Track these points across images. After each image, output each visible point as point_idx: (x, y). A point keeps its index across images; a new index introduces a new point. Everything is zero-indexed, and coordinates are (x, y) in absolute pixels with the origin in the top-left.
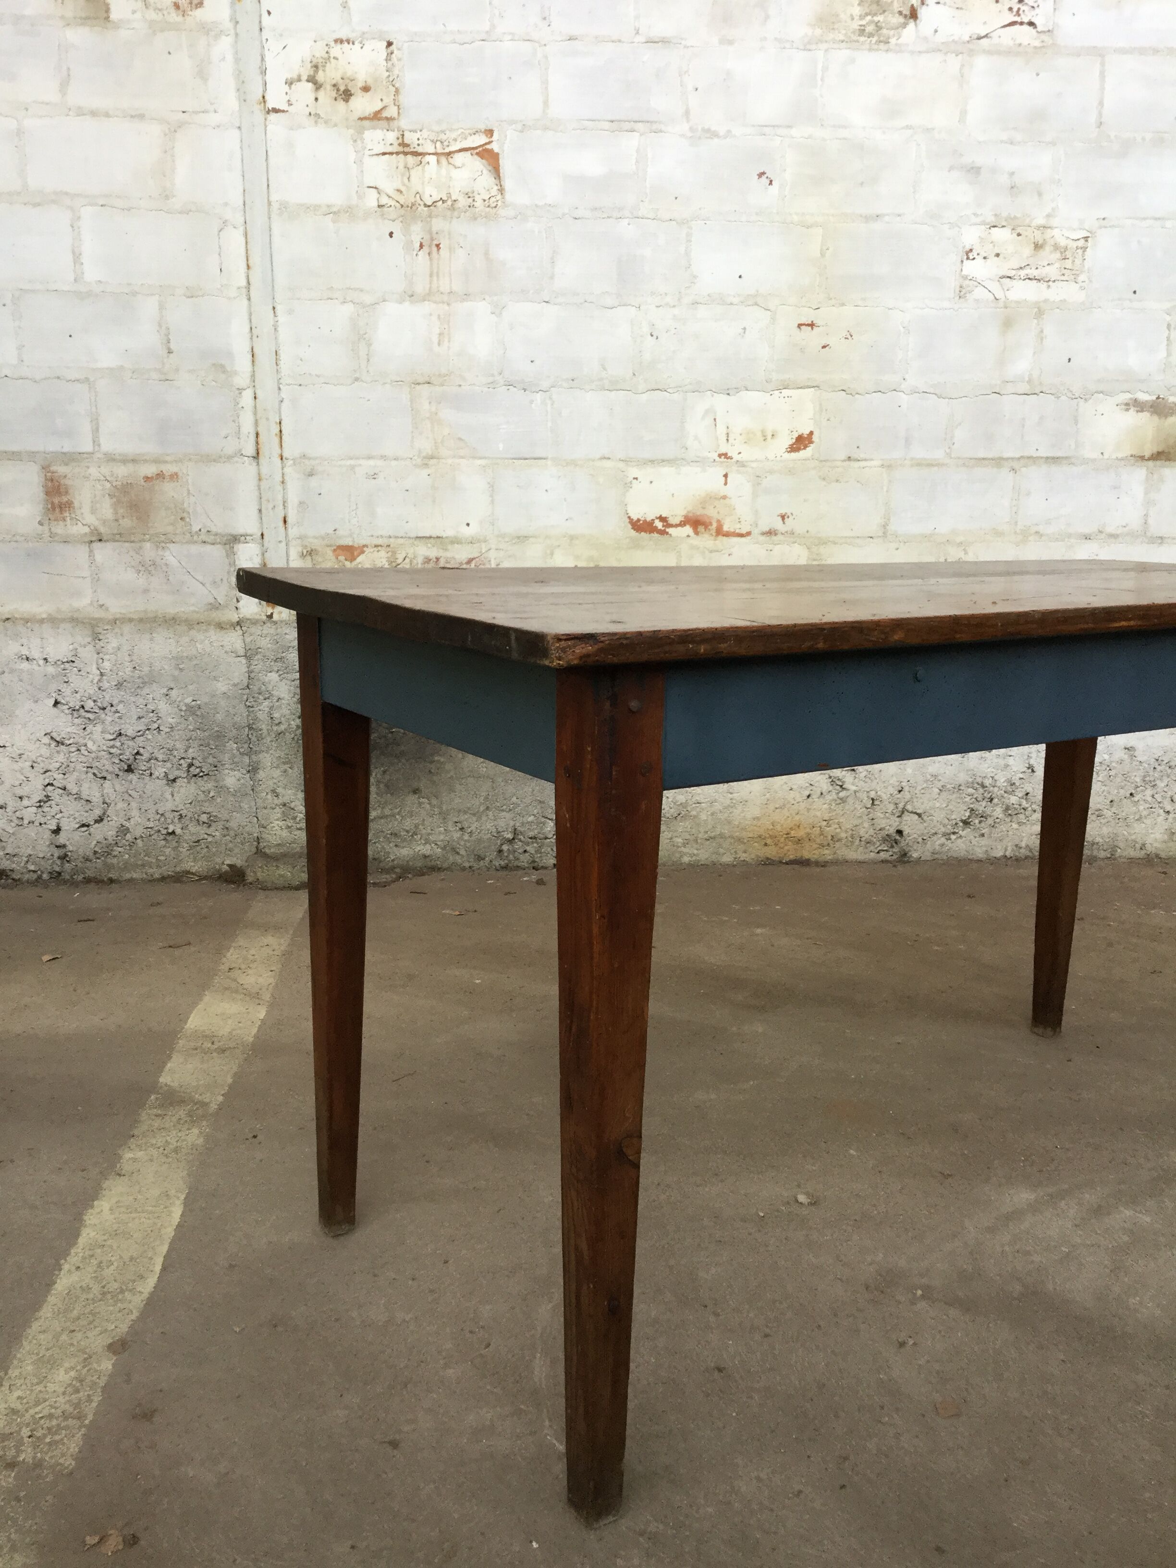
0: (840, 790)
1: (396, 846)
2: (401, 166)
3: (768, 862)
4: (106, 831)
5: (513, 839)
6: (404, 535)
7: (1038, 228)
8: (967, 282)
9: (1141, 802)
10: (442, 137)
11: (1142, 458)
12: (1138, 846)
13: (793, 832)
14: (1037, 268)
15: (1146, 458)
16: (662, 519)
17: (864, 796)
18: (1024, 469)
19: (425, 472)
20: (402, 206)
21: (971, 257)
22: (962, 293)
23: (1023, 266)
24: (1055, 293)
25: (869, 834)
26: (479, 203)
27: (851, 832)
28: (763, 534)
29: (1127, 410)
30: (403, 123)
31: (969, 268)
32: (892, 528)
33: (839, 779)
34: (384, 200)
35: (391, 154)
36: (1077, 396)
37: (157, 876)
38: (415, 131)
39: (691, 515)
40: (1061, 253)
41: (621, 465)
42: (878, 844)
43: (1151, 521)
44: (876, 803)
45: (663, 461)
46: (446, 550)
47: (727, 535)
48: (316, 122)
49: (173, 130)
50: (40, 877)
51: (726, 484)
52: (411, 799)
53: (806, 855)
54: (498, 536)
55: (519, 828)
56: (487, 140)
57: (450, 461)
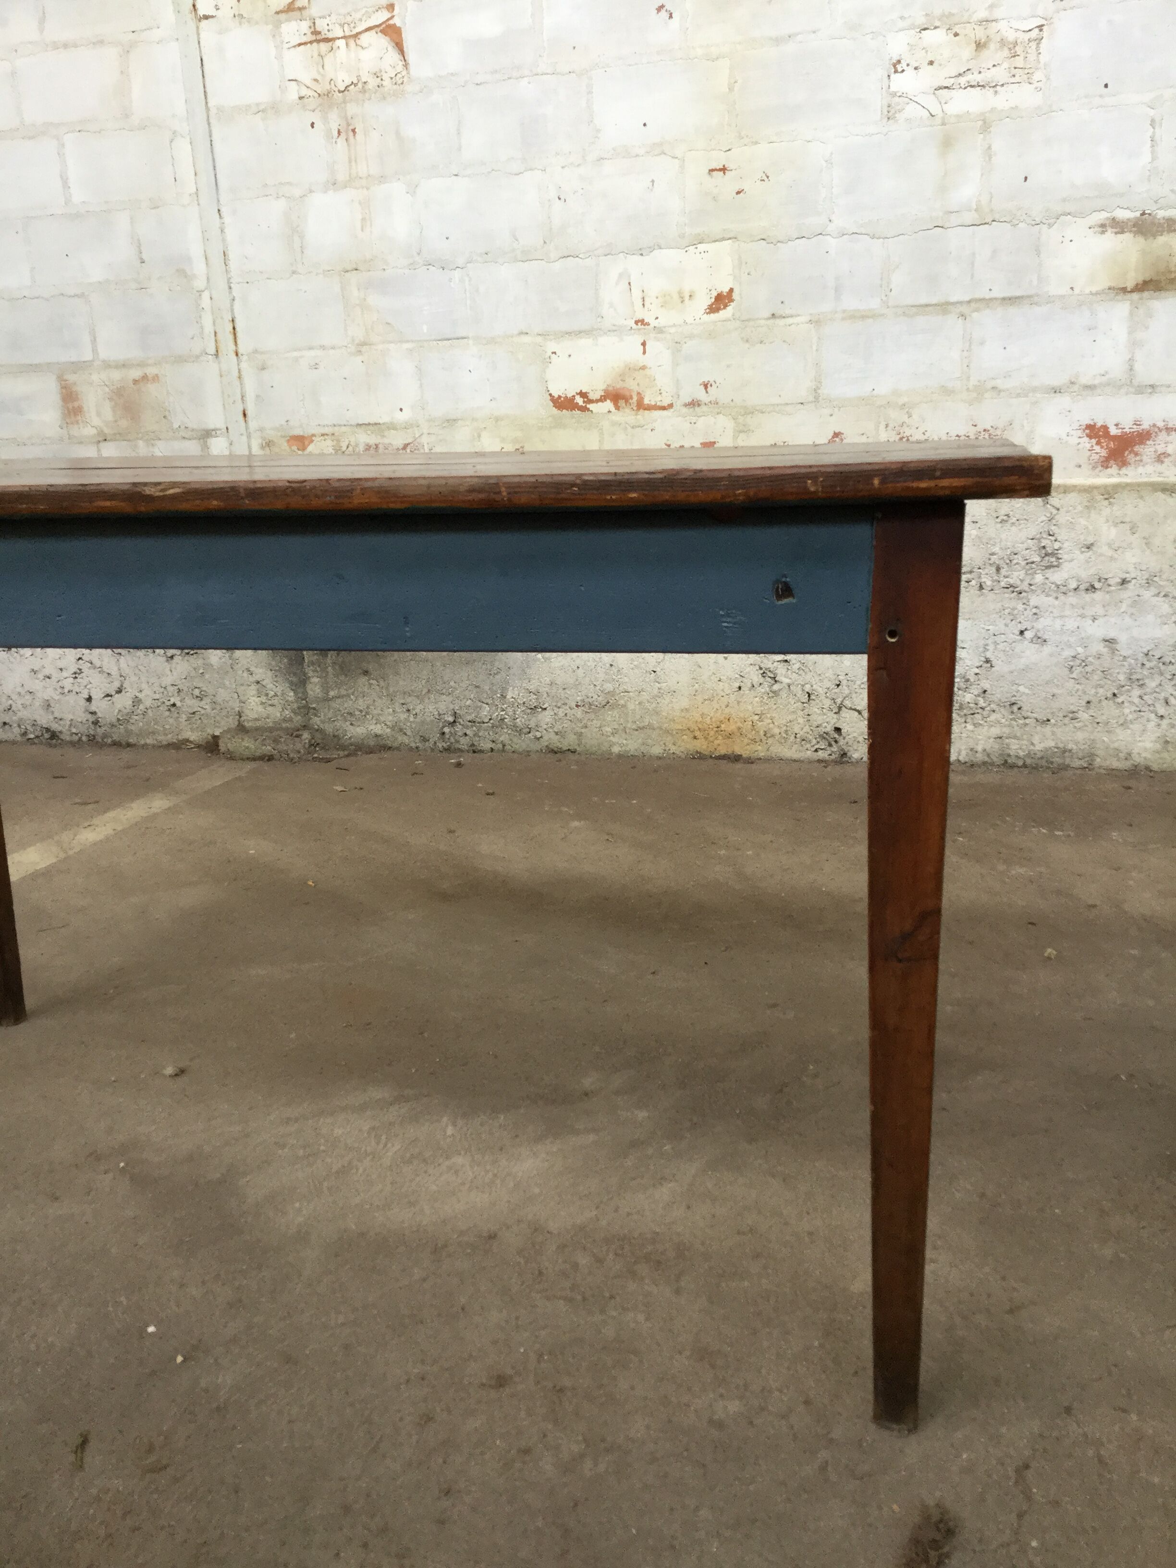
0: (773, 682)
1: (352, 724)
2: (315, 54)
3: (700, 757)
4: (123, 702)
5: (454, 722)
6: (346, 423)
7: (981, 22)
8: (897, 99)
9: (1126, 704)
10: (349, 19)
11: (1124, 290)
12: (1122, 755)
13: (723, 726)
14: (980, 72)
15: (1129, 289)
16: (583, 395)
17: (798, 690)
18: (975, 315)
19: (359, 359)
20: (319, 95)
21: (900, 70)
22: (890, 114)
23: (962, 72)
24: (1002, 100)
25: (805, 730)
26: (387, 83)
27: (785, 728)
28: (686, 405)
29: (1103, 232)
30: (314, 11)
31: (899, 82)
32: (824, 391)
33: (770, 671)
34: (304, 92)
35: (305, 44)
36: (1038, 220)
37: (165, 743)
38: (324, 17)
39: (611, 389)
40: (1010, 49)
41: (539, 339)
42: (814, 741)
43: (1137, 367)
44: (812, 697)
45: (580, 332)
46: (384, 436)
47: (649, 408)
48: (240, 23)
49: (127, 51)
50: (80, 739)
51: (644, 352)
52: (363, 680)
53: (738, 750)
54: (429, 421)
55: (458, 712)
56: (389, 15)
57: (380, 347)
